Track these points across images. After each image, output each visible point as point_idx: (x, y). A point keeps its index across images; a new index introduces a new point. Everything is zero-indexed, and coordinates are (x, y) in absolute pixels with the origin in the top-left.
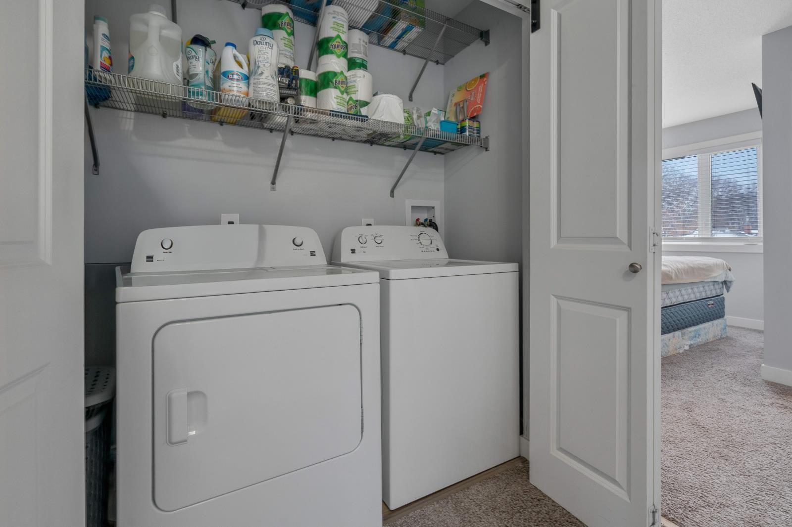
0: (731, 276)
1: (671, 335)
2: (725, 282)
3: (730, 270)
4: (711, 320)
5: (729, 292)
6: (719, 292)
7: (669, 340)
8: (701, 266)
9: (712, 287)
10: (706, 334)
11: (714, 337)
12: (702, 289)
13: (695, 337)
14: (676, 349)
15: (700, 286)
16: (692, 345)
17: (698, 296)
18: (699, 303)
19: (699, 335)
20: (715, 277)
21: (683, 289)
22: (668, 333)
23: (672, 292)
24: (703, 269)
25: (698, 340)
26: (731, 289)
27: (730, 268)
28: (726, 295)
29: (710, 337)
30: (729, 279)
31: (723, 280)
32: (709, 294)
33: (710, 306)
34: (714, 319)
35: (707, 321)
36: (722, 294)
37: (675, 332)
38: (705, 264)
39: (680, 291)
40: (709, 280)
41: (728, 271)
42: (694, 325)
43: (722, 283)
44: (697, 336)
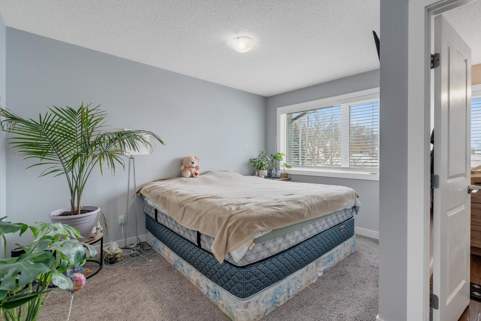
0: (359, 203)
1: (304, 269)
2: (355, 207)
3: (358, 197)
4: (342, 242)
5: (357, 215)
6: (349, 216)
7: (302, 275)
8: (334, 199)
9: (344, 214)
10: (338, 256)
11: (345, 255)
12: (335, 217)
13: (329, 261)
14: (309, 281)
15: (333, 215)
16: (325, 269)
17: (332, 224)
18: (333, 230)
19: (332, 258)
20: (345, 206)
21: (317, 222)
22: (301, 268)
23: (305, 228)
24: (335, 201)
25: (331, 264)
26: (359, 212)
27: (358, 196)
28: (355, 217)
29: (342, 257)
30: (357, 205)
31: (353, 206)
32: (341, 220)
33: (342, 230)
34: (345, 240)
35: (339, 243)
36: (352, 217)
37: (309, 265)
38: (338, 196)
39: (314, 225)
40: (341, 209)
41: (357, 198)
42: (327, 251)
43: (353, 208)
44: (331, 259)
